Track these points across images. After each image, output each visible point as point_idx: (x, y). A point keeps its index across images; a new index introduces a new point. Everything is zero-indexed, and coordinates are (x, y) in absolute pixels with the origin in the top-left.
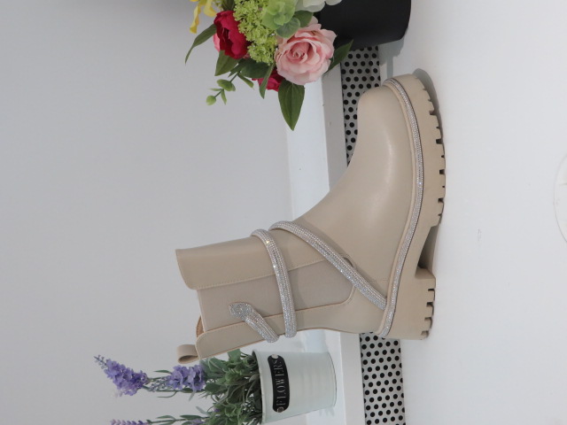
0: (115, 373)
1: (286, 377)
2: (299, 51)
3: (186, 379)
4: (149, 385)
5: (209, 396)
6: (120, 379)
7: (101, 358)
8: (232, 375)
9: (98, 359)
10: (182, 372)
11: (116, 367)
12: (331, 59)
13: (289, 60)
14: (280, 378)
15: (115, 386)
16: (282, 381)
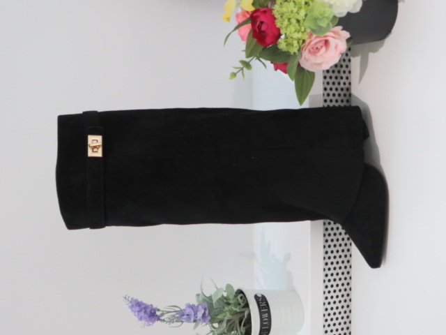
0: (138, 309)
1: (269, 312)
2: (319, 46)
3: (196, 314)
4: (162, 318)
5: (208, 325)
6: (142, 313)
8: (230, 311)
10: (192, 309)
11: (139, 304)
12: (342, 54)
13: (310, 51)
14: (265, 313)
15: (136, 319)
16: (266, 315)
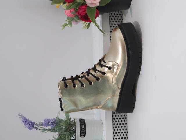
6: (26, 123)
7: (20, 115)
9: (19, 115)
